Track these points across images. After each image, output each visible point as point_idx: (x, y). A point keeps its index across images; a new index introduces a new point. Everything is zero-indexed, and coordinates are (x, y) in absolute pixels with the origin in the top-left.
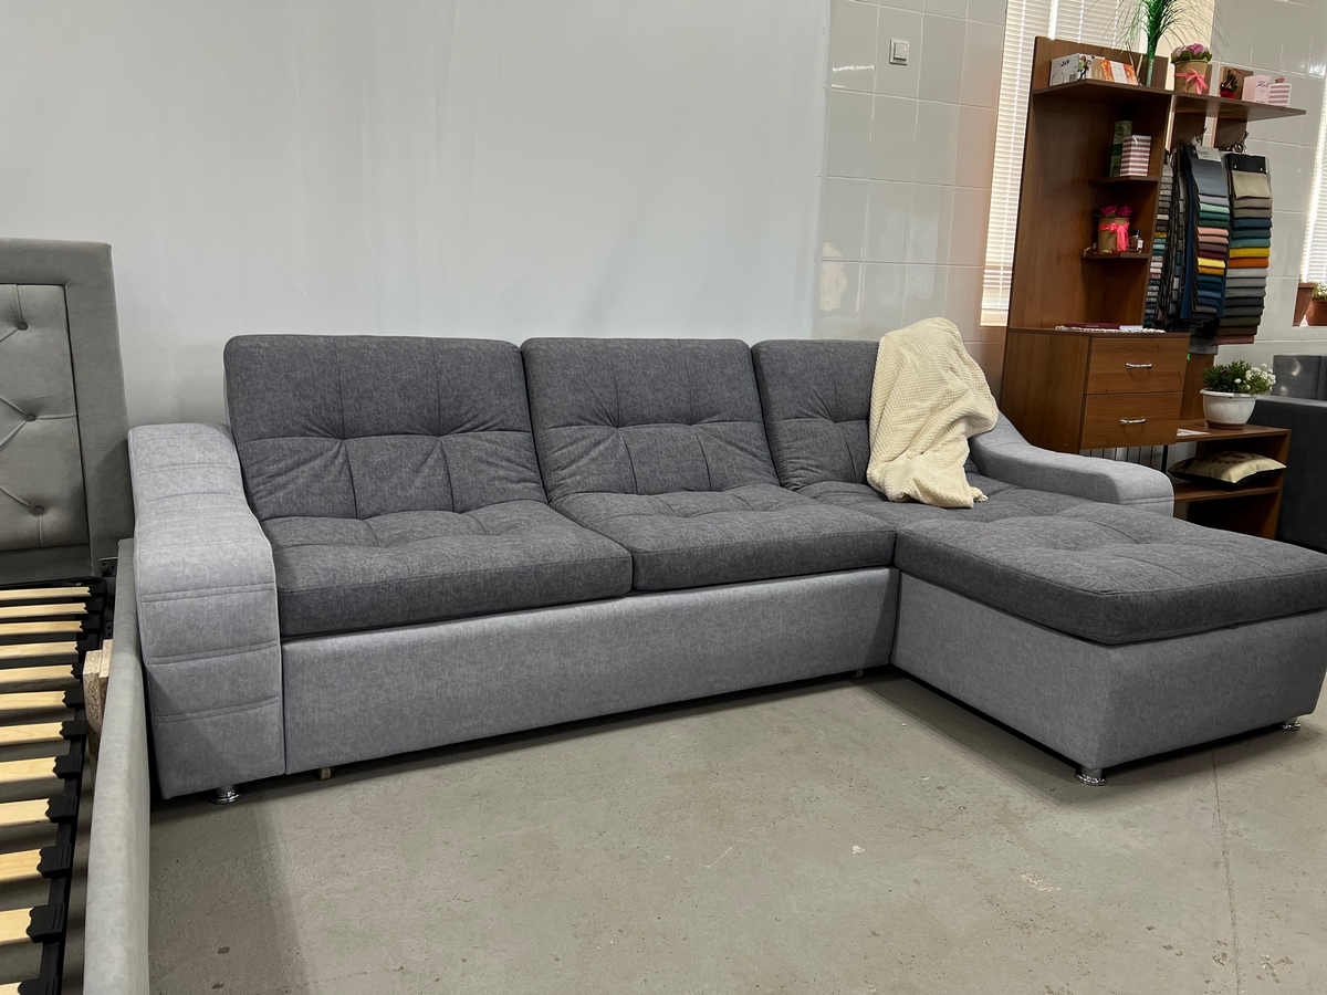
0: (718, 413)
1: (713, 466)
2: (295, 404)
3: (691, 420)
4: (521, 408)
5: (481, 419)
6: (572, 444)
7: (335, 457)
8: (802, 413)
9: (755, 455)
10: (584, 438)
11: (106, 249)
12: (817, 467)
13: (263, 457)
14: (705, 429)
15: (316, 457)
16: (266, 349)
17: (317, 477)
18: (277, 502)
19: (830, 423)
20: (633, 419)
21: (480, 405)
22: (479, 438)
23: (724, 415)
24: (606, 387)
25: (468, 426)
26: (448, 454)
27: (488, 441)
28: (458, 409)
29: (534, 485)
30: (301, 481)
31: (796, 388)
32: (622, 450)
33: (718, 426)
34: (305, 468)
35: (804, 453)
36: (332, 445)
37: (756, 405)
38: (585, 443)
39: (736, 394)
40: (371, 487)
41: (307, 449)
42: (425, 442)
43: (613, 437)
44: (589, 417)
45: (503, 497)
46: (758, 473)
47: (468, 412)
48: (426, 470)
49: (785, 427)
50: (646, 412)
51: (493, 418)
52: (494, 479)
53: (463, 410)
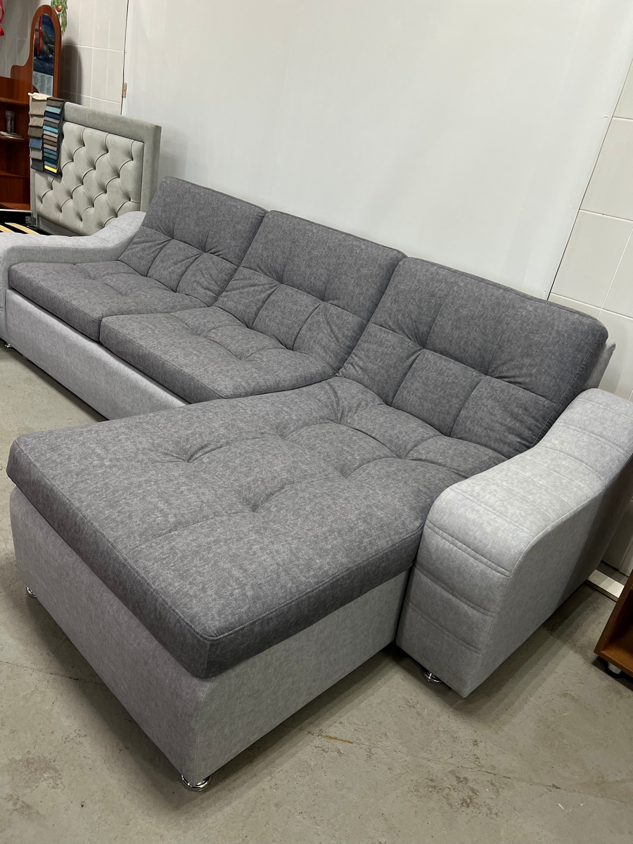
0: (338, 299)
1: (303, 332)
3: (323, 297)
4: (240, 250)
5: (220, 248)
6: (242, 279)
9: (337, 340)
17: (144, 250)
20: (288, 281)
21: (221, 240)
22: (212, 259)
23: (341, 303)
24: (283, 252)
25: (213, 250)
27: (213, 262)
28: (213, 239)
30: (138, 249)
32: (264, 296)
33: (332, 308)
34: (144, 244)
38: (248, 282)
40: (158, 263)
41: (152, 237)
45: (190, 293)
47: (215, 243)
48: (179, 265)
50: (295, 278)
52: (196, 281)
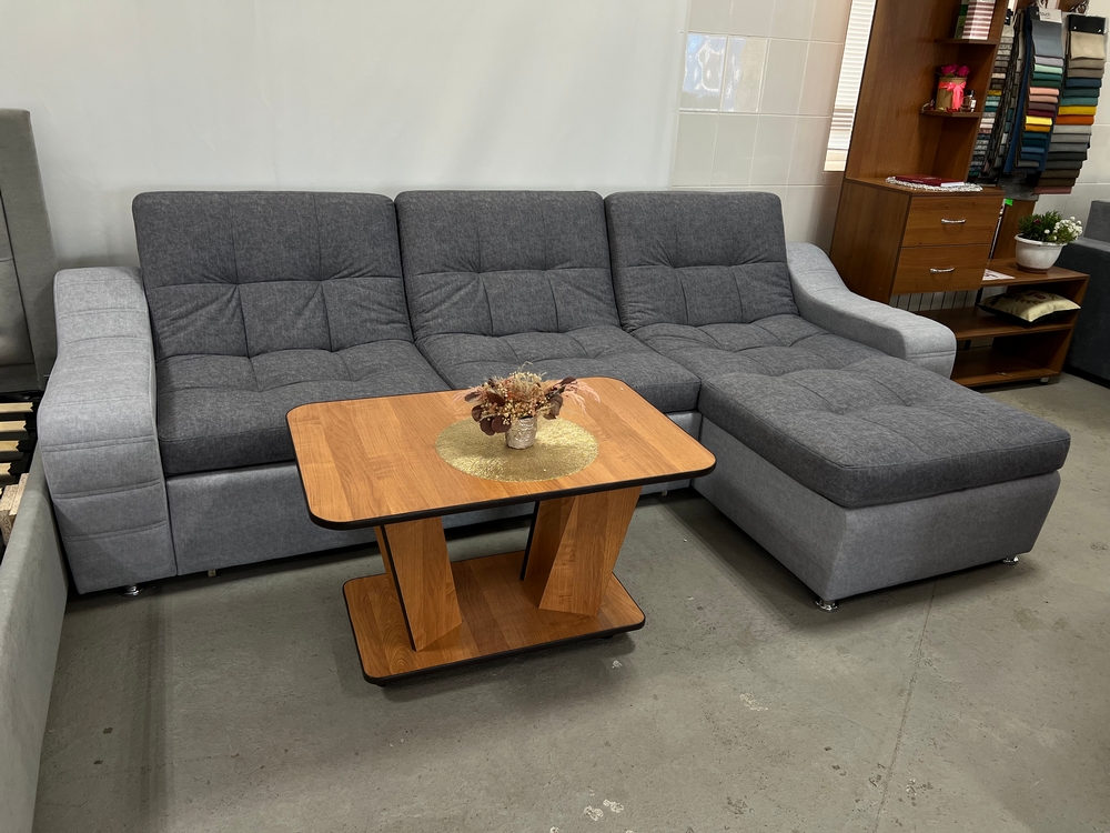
0: (570, 260)
1: (561, 309)
2: (193, 255)
3: (544, 266)
4: (392, 256)
5: (356, 266)
6: (436, 290)
7: (229, 301)
8: (644, 261)
9: (599, 299)
10: (447, 284)
11: (26, 114)
12: (653, 310)
13: (166, 302)
14: (557, 275)
15: (212, 302)
16: (168, 206)
17: (213, 319)
18: (179, 342)
19: (669, 269)
20: (493, 266)
21: (356, 255)
22: (355, 283)
23: (575, 262)
24: (469, 237)
25: (345, 272)
26: (328, 298)
27: (363, 287)
28: (337, 257)
29: (402, 325)
30: (199, 324)
31: (640, 238)
32: (481, 294)
33: (568, 272)
34: (203, 312)
35: (643, 298)
36: (225, 290)
37: (604, 253)
38: (448, 288)
39: (587, 244)
40: (259, 328)
41: (204, 295)
42: (306, 287)
43: (474, 283)
44: (452, 264)
45: (373, 337)
46: (602, 315)
47: (345, 261)
48: (307, 313)
49: (628, 274)
50: (504, 260)
51: (367, 266)
52: (366, 321)
53: (340, 259)
